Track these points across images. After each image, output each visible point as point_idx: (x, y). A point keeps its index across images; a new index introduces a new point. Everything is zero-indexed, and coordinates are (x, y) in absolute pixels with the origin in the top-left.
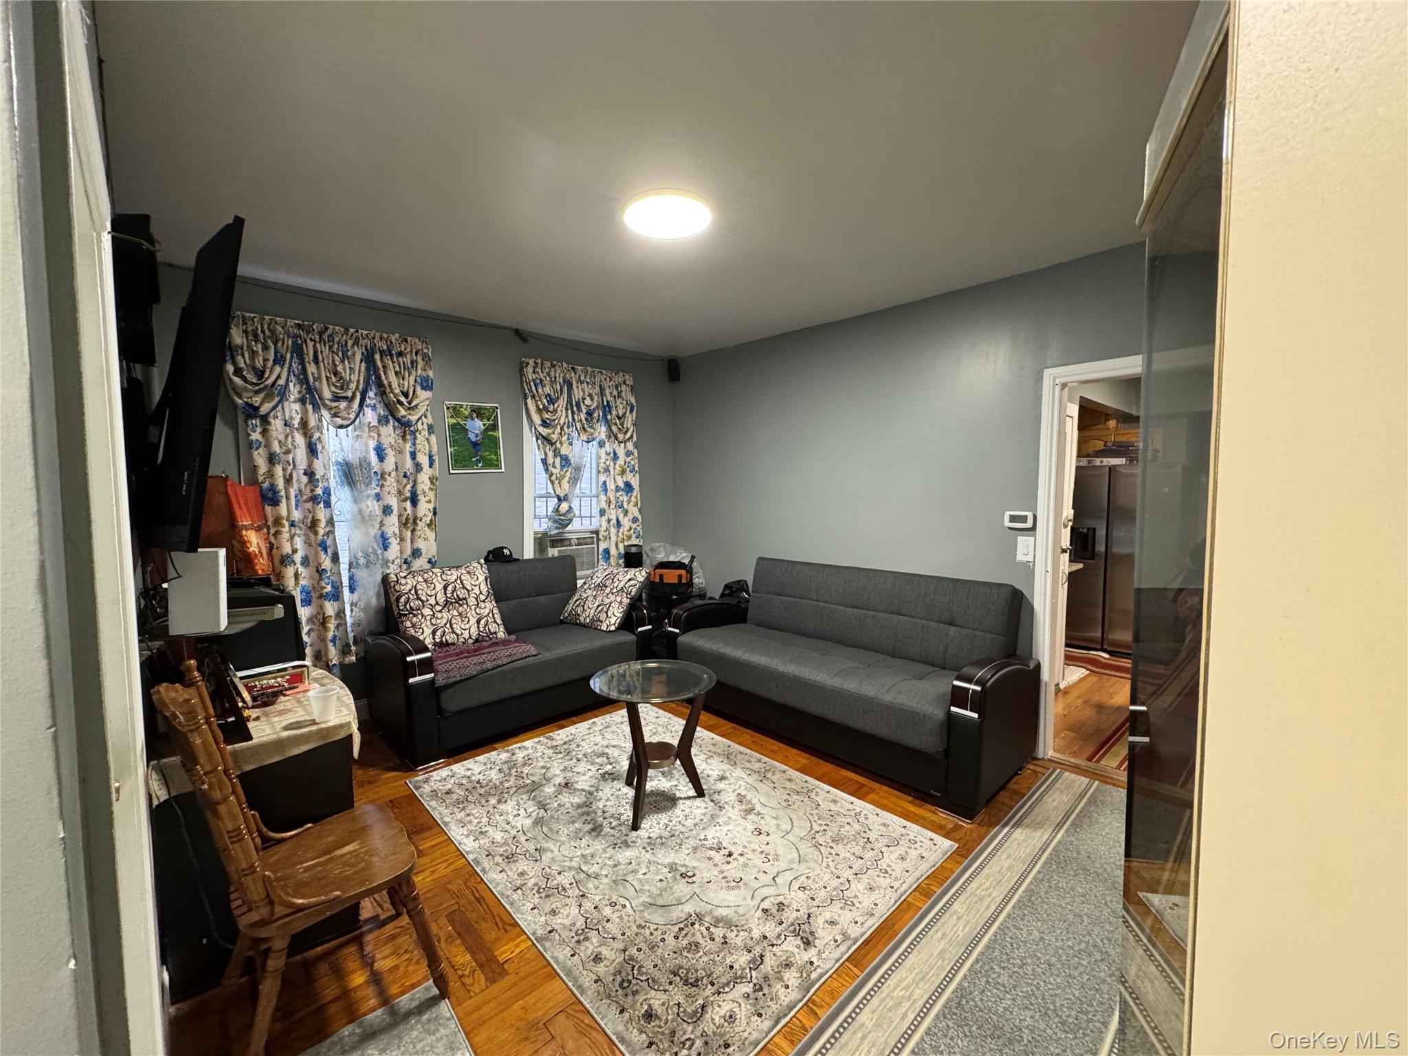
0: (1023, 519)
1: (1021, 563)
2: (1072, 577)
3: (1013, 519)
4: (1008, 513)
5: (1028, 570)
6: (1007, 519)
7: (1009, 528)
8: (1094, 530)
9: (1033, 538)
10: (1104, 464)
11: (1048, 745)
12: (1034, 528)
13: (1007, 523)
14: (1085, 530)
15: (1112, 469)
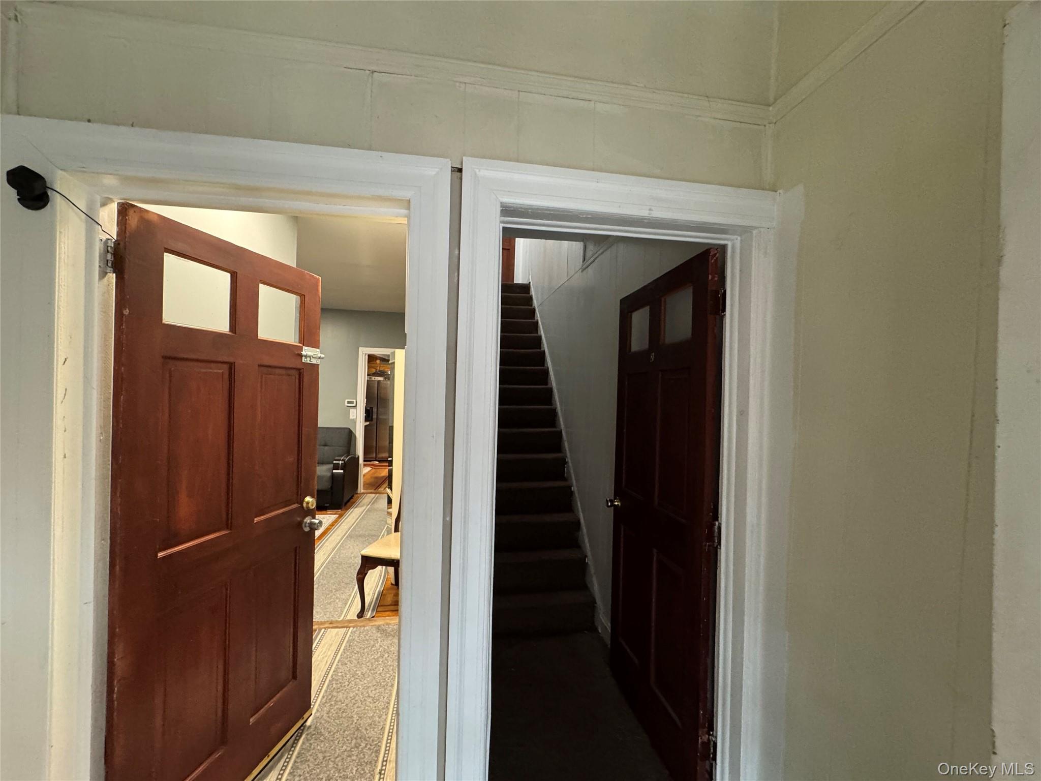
0: (352, 403)
1: (351, 419)
2: (366, 426)
3: (349, 402)
4: (347, 400)
5: (354, 422)
6: (346, 402)
7: (347, 406)
8: (372, 408)
9: (355, 410)
10: (376, 379)
11: (361, 489)
12: (356, 406)
13: (346, 404)
14: (369, 408)
15: (379, 382)
